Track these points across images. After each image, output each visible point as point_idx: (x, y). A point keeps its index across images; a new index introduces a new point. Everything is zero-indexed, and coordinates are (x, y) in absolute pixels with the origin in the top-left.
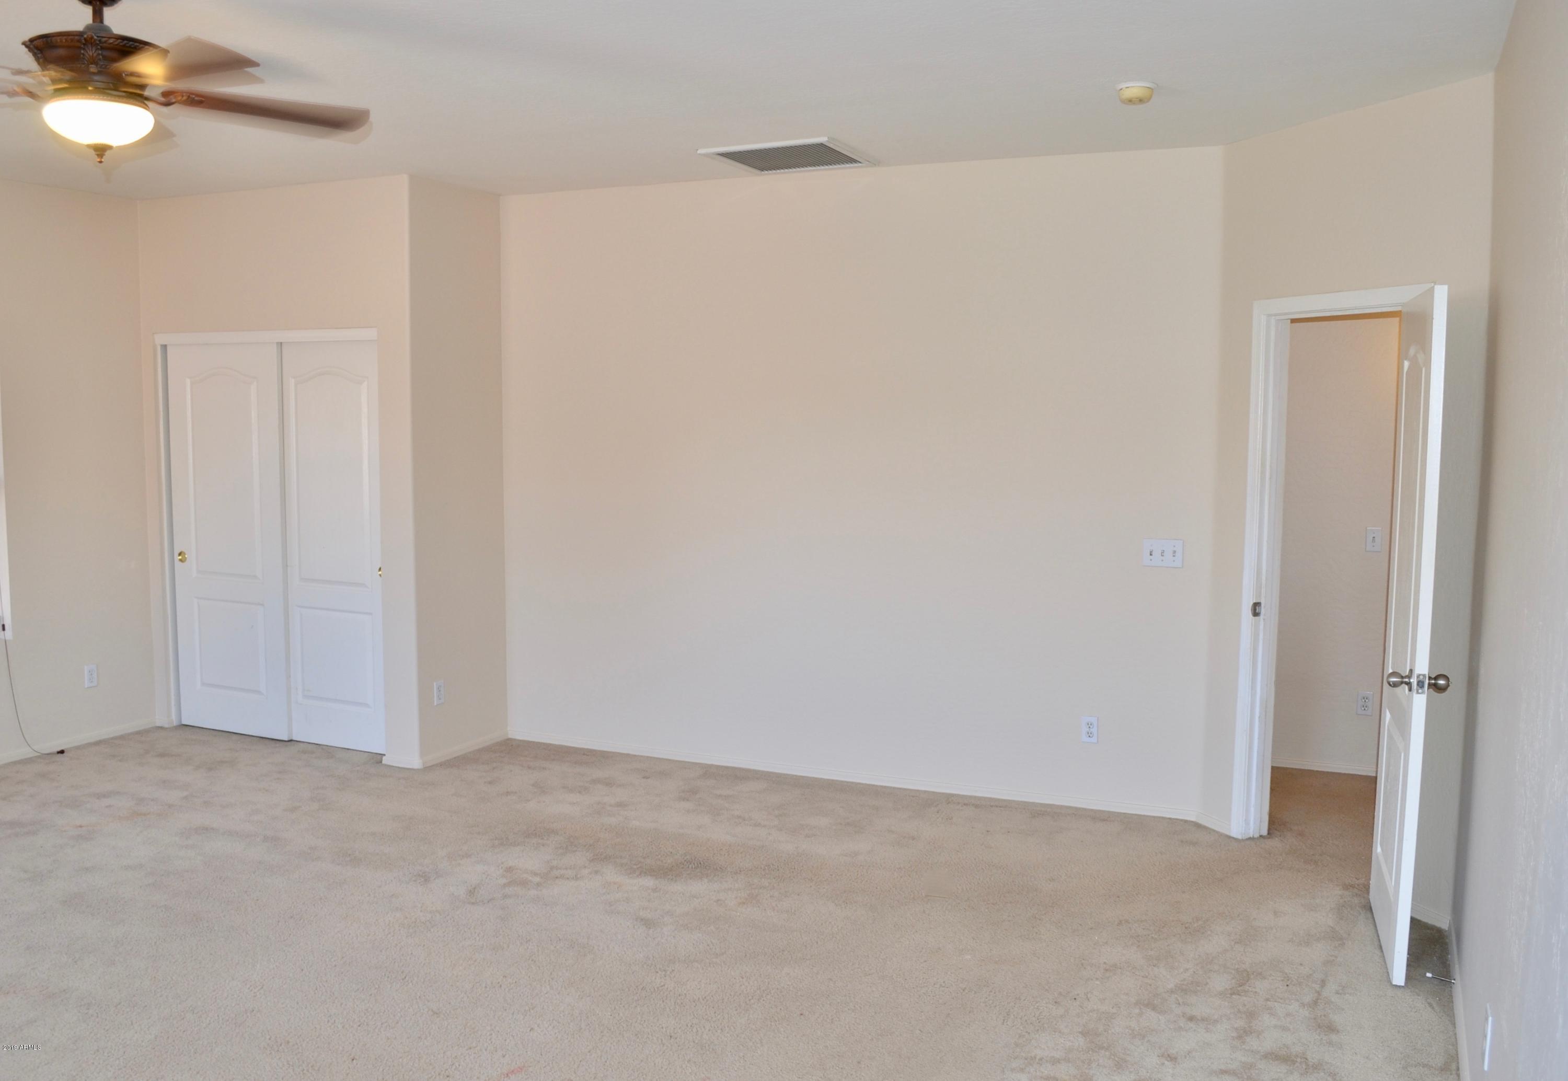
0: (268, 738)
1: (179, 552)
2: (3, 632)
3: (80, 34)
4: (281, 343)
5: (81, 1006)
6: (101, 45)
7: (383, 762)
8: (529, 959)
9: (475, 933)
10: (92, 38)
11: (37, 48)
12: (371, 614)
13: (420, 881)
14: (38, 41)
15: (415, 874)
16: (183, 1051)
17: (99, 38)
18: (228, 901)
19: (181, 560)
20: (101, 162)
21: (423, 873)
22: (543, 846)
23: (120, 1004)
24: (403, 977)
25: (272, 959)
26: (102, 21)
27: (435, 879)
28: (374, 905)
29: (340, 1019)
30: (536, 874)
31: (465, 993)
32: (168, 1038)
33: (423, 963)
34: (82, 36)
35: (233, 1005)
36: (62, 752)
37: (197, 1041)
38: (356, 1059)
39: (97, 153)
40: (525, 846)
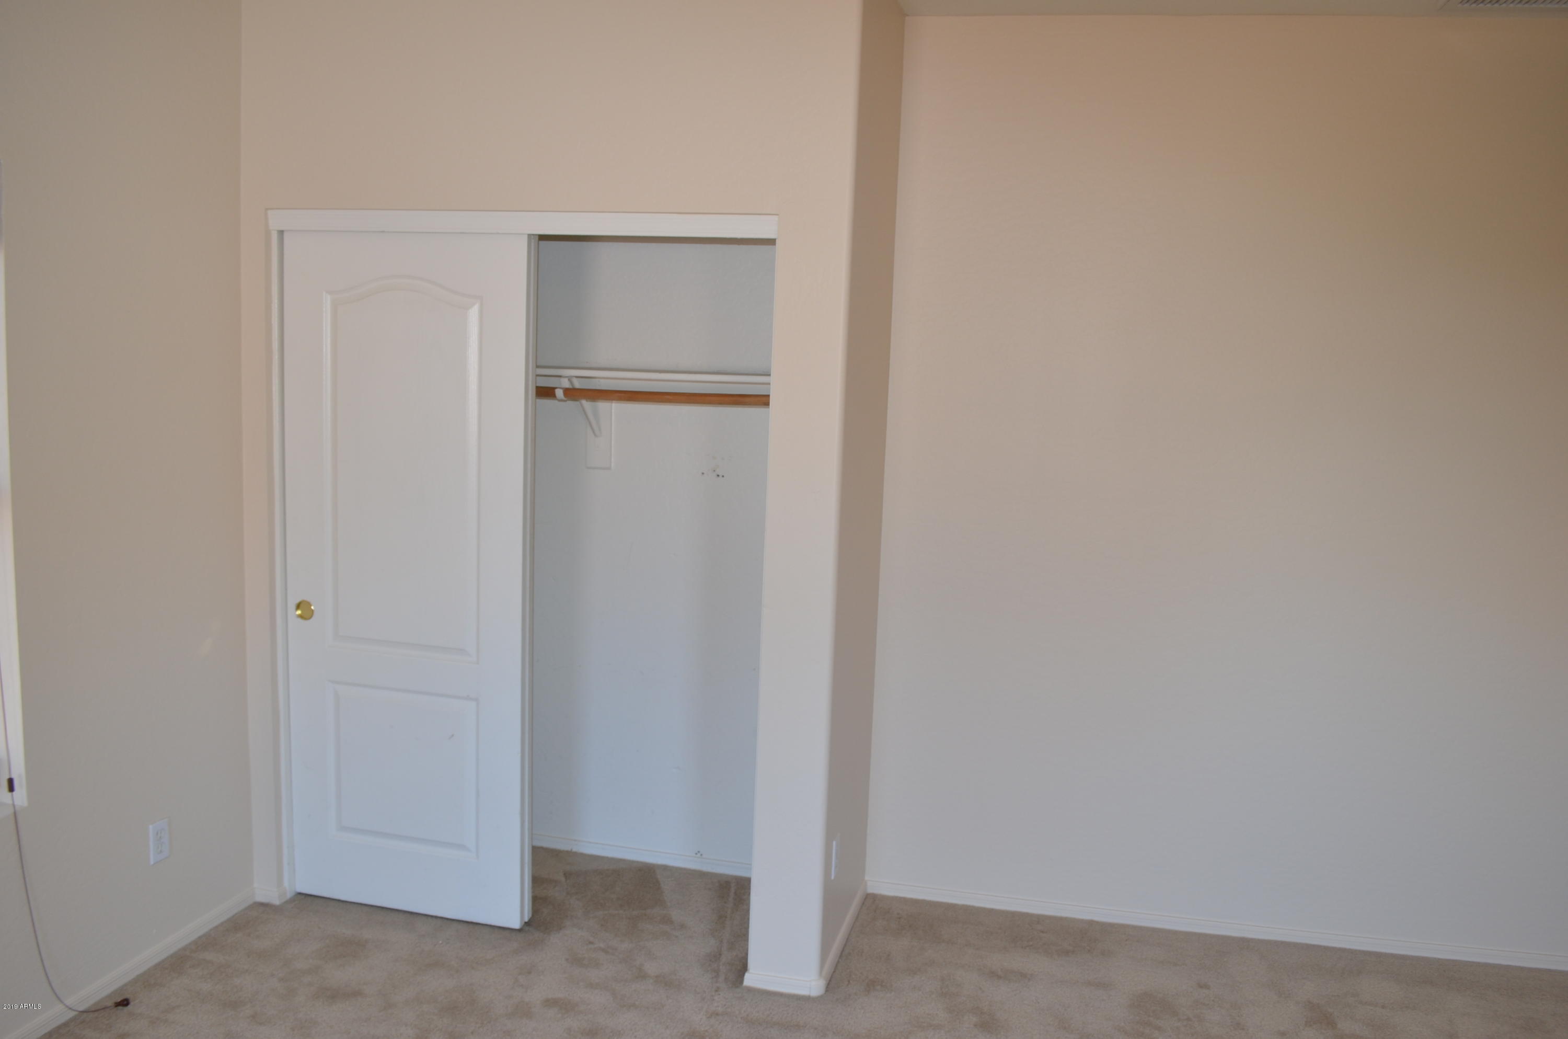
1: (298, 601)
2: (10, 794)
7: (745, 983)
19: (301, 616)
36: (123, 1000)
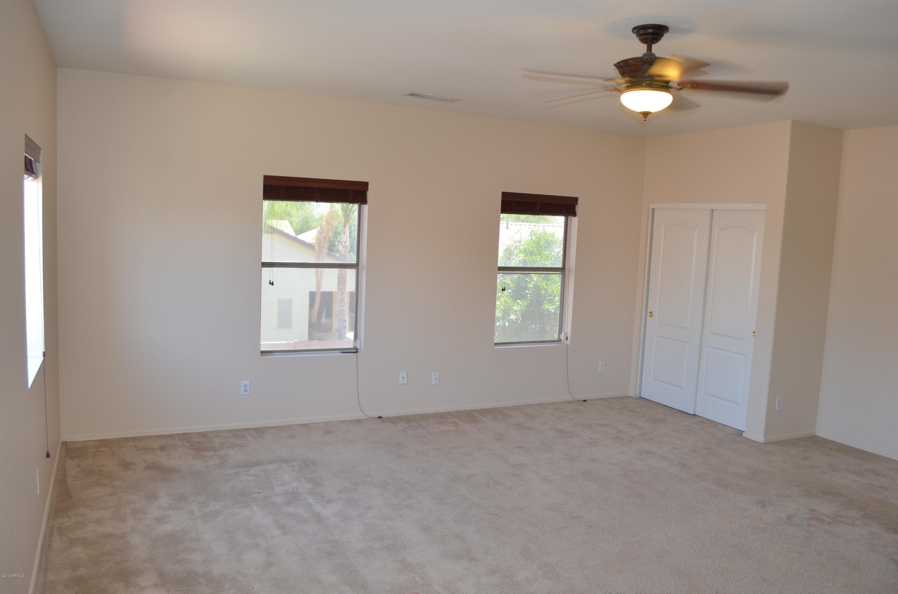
0: (683, 412)
1: (650, 311)
2: (566, 341)
3: (641, 58)
4: (713, 210)
5: (586, 526)
6: (651, 63)
7: (743, 435)
8: (821, 565)
9: (790, 541)
10: (647, 59)
11: (620, 66)
12: (746, 356)
13: (760, 505)
14: (621, 63)
15: (758, 500)
16: (632, 562)
17: (650, 60)
18: (659, 492)
19: (650, 316)
20: (645, 120)
21: (762, 501)
22: (833, 501)
23: (604, 530)
24: (748, 555)
25: (679, 527)
26: (651, 51)
27: (769, 506)
28: (734, 512)
29: (712, 568)
30: (828, 517)
31: (782, 574)
32: (626, 553)
33: (759, 551)
34: (643, 59)
35: (658, 546)
36: (585, 401)
37: (639, 559)
38: (719, 593)
39: (644, 116)
40: (822, 499)
